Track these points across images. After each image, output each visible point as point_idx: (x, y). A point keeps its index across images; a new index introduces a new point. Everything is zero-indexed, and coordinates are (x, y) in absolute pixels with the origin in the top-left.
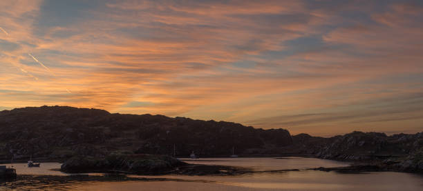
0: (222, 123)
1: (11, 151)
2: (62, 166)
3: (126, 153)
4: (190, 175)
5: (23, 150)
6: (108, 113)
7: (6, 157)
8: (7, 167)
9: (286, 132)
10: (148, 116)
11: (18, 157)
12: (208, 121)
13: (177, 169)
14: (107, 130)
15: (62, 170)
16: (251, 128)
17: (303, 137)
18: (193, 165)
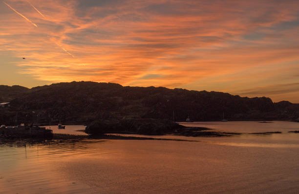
0: (213, 92)
1: (49, 116)
2: (86, 128)
3: (135, 118)
4: (187, 135)
5: (58, 115)
6: (121, 86)
7: (46, 120)
8: (46, 129)
9: (269, 100)
10: (152, 88)
11: (54, 121)
12: (201, 92)
13: (176, 131)
14: (120, 100)
15: (86, 131)
16: (237, 97)
17: (285, 104)
18: (189, 127)
